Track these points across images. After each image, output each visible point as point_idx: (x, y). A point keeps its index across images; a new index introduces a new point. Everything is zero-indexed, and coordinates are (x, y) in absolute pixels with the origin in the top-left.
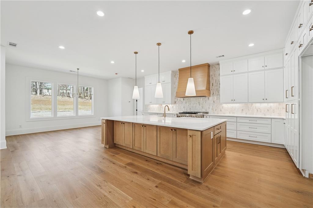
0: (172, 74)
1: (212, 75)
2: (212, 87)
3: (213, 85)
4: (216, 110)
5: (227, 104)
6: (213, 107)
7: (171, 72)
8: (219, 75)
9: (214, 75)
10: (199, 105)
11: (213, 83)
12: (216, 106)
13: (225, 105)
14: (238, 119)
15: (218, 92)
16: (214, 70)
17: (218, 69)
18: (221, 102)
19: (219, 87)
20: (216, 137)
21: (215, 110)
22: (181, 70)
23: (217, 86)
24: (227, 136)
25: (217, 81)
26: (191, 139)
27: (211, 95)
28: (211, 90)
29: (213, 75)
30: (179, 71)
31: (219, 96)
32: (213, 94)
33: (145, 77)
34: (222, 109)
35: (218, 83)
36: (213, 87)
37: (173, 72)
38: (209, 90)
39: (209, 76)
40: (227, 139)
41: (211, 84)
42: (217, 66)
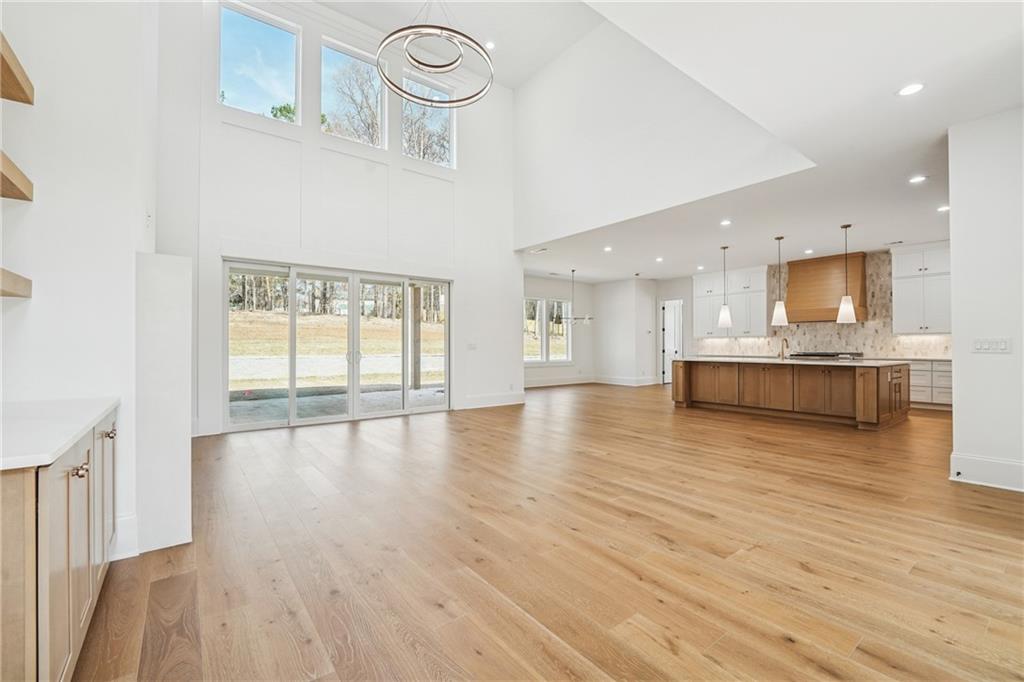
0: (768, 273)
1: (871, 275)
2: (872, 301)
3: (873, 296)
4: (881, 348)
5: (910, 337)
6: (873, 342)
7: (766, 268)
8: (890, 274)
9: (878, 274)
10: (840, 338)
11: (873, 293)
12: (882, 341)
13: (903, 339)
14: (936, 366)
15: (887, 311)
16: (877, 264)
17: (887, 262)
18: (894, 331)
19: (891, 301)
20: (895, 381)
21: (878, 348)
22: (792, 265)
23: (884, 298)
24: (912, 399)
25: (884, 287)
26: (861, 379)
27: (870, 317)
28: (868, 306)
29: (875, 275)
30: (787, 267)
31: (889, 320)
32: (875, 314)
33: (694, 277)
34: (897, 347)
35: (885, 292)
36: (875, 302)
37: (770, 267)
38: (866, 307)
39: (864, 277)
40: (912, 406)
41: (869, 295)
42: (884, 257)
